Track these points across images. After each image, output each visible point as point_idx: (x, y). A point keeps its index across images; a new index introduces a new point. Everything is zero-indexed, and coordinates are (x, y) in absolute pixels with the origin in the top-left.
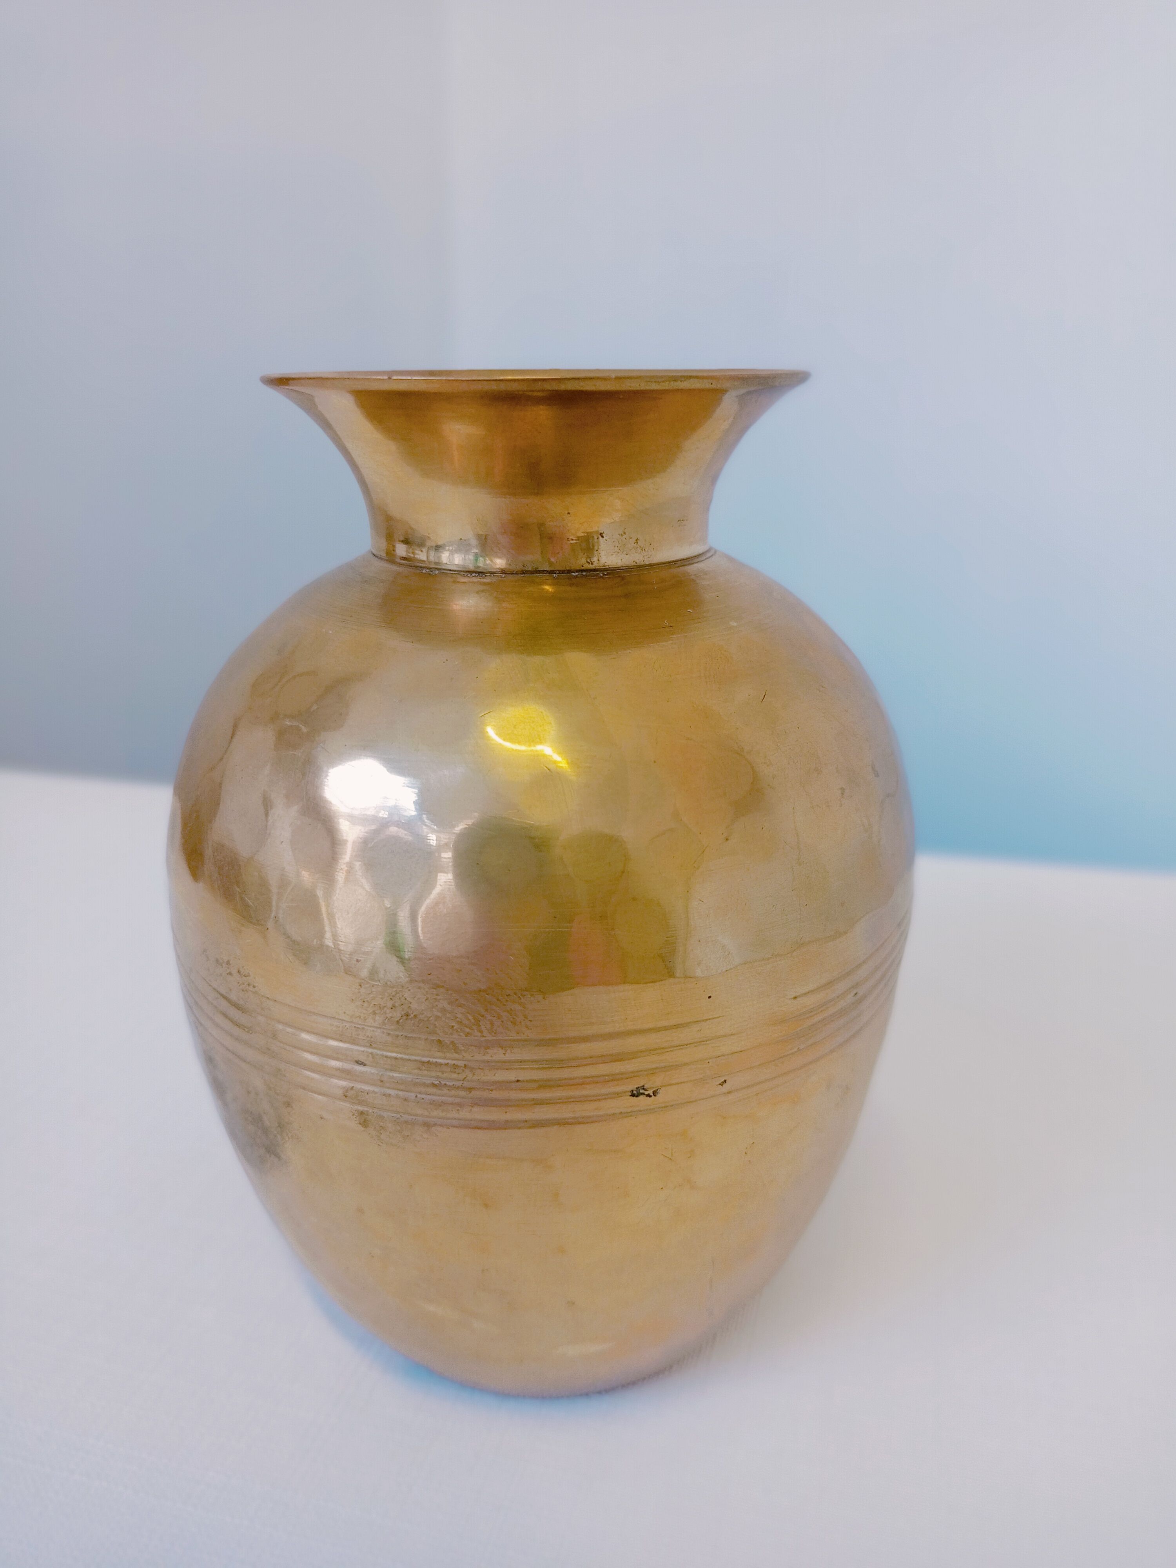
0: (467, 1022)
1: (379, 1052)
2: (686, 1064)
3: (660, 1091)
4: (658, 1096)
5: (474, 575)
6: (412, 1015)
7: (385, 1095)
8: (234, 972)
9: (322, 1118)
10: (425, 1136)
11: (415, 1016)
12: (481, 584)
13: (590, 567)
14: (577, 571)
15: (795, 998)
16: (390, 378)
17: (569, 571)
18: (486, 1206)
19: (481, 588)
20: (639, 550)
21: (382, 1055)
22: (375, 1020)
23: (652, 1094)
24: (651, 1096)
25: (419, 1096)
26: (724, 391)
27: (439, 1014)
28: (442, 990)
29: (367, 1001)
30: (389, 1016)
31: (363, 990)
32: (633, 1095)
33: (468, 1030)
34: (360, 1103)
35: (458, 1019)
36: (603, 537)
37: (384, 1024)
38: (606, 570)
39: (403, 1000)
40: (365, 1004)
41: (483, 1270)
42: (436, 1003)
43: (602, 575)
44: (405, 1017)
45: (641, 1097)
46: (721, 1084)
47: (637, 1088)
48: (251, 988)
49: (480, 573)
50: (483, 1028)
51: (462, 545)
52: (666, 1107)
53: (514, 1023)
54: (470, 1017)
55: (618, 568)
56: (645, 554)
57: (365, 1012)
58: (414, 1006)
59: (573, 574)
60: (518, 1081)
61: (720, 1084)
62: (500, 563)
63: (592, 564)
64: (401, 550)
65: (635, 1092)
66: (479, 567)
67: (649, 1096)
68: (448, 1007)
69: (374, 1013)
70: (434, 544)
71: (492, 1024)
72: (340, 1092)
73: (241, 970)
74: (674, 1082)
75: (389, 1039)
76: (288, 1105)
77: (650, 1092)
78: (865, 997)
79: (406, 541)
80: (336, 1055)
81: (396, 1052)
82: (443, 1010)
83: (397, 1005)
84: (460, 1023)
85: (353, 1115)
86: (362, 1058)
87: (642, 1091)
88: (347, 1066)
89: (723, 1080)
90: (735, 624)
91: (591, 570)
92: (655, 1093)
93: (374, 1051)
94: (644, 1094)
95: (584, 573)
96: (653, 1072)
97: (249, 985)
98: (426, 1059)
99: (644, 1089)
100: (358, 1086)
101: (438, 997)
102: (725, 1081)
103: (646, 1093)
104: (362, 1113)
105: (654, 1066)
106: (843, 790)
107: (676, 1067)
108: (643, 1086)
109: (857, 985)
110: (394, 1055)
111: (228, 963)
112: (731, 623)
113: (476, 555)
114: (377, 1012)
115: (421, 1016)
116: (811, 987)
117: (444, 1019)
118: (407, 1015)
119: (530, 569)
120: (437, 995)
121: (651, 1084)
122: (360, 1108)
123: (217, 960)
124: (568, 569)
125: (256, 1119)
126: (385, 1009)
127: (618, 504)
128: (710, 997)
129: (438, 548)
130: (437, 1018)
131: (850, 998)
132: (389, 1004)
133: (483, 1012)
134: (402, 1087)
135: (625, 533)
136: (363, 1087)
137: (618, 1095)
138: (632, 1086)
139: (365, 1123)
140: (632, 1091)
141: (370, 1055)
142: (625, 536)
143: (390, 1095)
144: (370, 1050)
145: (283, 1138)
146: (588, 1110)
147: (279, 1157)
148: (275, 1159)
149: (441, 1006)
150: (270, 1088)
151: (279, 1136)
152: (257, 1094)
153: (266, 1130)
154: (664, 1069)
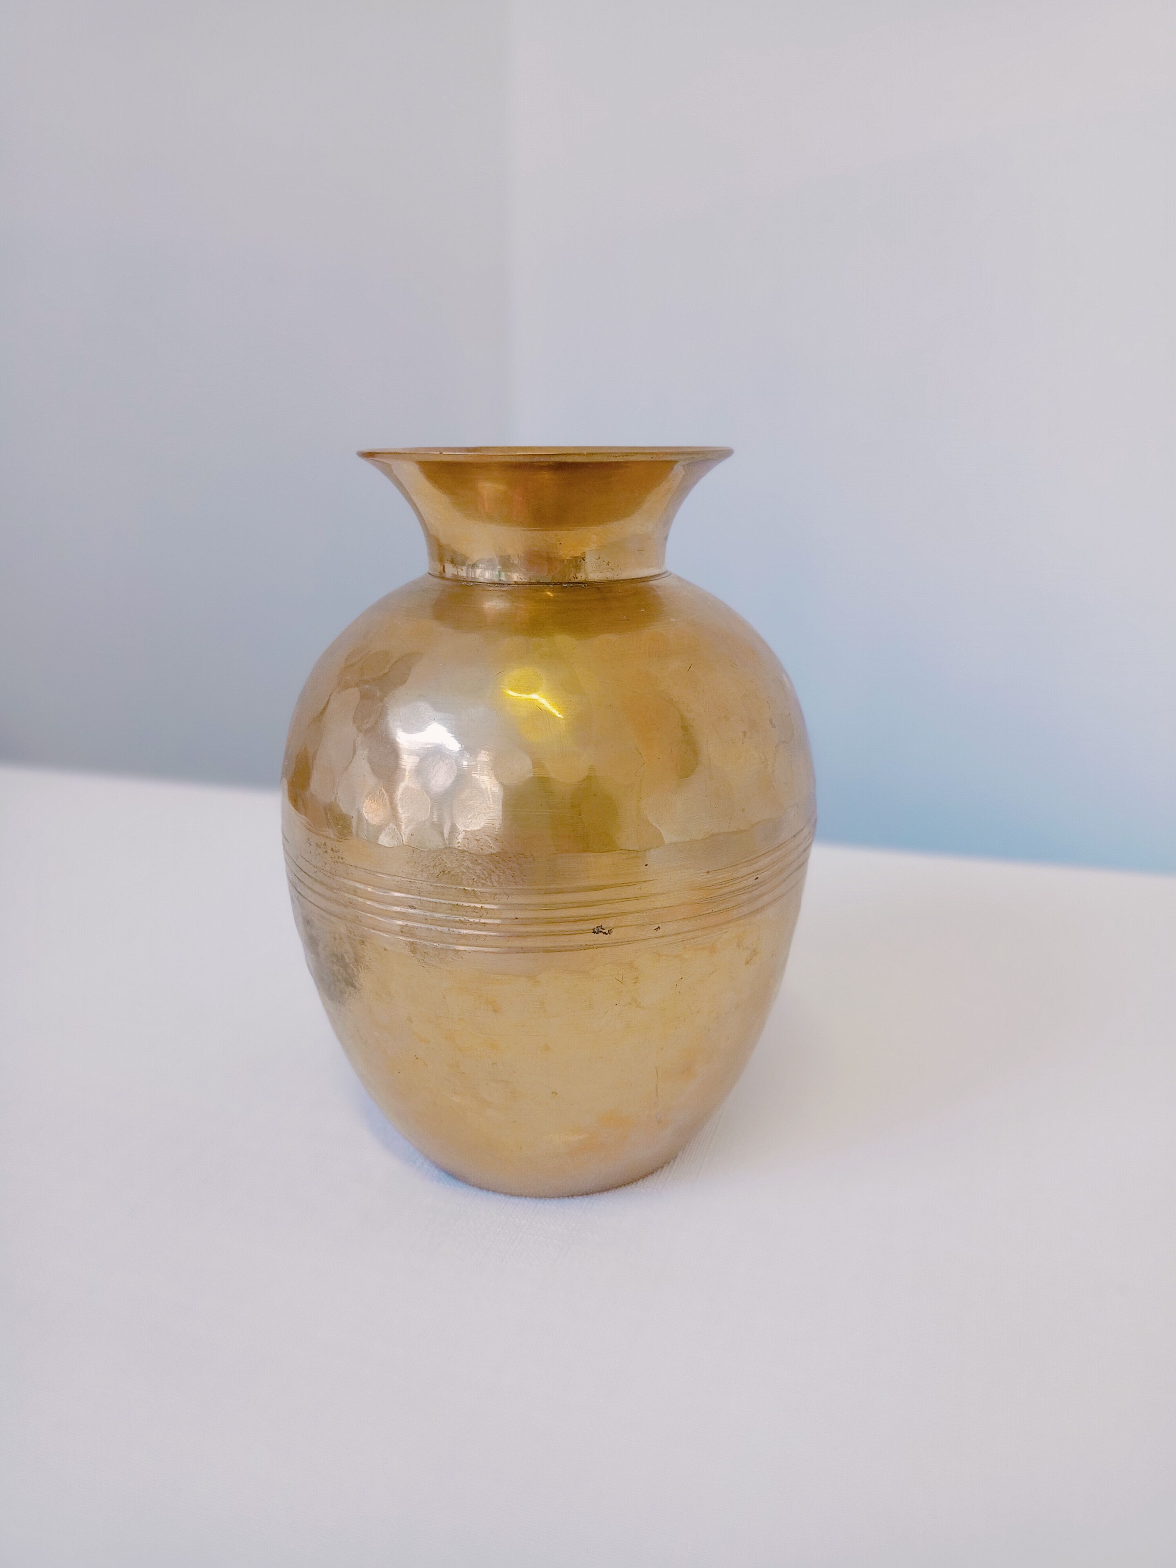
0: (483, 876)
1: (425, 899)
2: (631, 913)
3: (613, 930)
4: (612, 934)
5: (496, 585)
6: (447, 872)
7: (428, 929)
8: (329, 850)
9: (385, 949)
10: (454, 958)
11: (449, 872)
12: (501, 591)
13: (577, 580)
14: (566, 583)
15: (709, 873)
16: (441, 453)
17: (561, 583)
18: (495, 1011)
19: (500, 594)
20: (610, 570)
21: (427, 901)
22: (422, 876)
23: (607, 932)
24: (607, 934)
25: (451, 929)
26: (676, 462)
27: (465, 870)
28: (467, 854)
29: (418, 863)
30: (432, 872)
31: (414, 855)
32: (594, 932)
33: (483, 882)
34: (413, 936)
35: (477, 874)
36: (584, 560)
37: (428, 878)
38: (587, 583)
39: (441, 860)
40: (416, 865)
41: (493, 1064)
42: (463, 863)
43: (583, 586)
44: (442, 873)
45: (600, 934)
47: (597, 927)
48: (341, 860)
49: (501, 584)
51: (490, 565)
52: (617, 944)
53: (514, 877)
54: (485, 872)
55: (595, 582)
56: (614, 573)
57: (416, 870)
58: (448, 865)
59: (564, 585)
60: (516, 918)
61: (655, 929)
62: (516, 577)
63: (577, 578)
64: (450, 570)
65: (595, 930)
66: (500, 580)
67: (605, 933)
68: (471, 865)
69: (422, 871)
70: (471, 563)
71: (499, 877)
72: (398, 929)
73: (334, 848)
74: (623, 925)
75: (432, 889)
76: (363, 942)
77: (606, 931)
78: (764, 882)
79: (453, 562)
80: (398, 902)
81: (437, 898)
82: (468, 868)
83: (437, 864)
84: (478, 876)
85: (407, 945)
86: (413, 904)
87: (601, 930)
88: (405, 910)
89: (657, 927)
90: (674, 620)
91: (576, 583)
92: (609, 932)
93: (421, 898)
94: (602, 932)
95: (571, 585)
96: (607, 916)
97: (339, 858)
98: (455, 903)
99: (601, 928)
100: (410, 924)
101: (464, 859)
102: (659, 927)
103: (604, 931)
104: (413, 943)
105: (609, 912)
106: (745, 733)
107: (624, 914)
108: (601, 926)
109: (757, 872)
110: (435, 900)
111: (325, 844)
112: (671, 619)
113: (499, 572)
114: (424, 870)
115: (453, 872)
116: (720, 867)
117: (468, 874)
118: (444, 872)
119: (534, 581)
120: (464, 857)
121: (607, 924)
122: (412, 940)
123: (317, 844)
124: (560, 581)
125: (339, 959)
126: (429, 868)
127: (594, 537)
128: (646, 865)
129: (474, 566)
130: (463, 873)
131: (752, 881)
132: (432, 864)
133: (494, 869)
134: (440, 923)
135: (599, 558)
136: (413, 925)
137: (583, 932)
138: (593, 925)
139: (414, 951)
140: (594, 929)
141: (419, 901)
142: (600, 560)
143: (431, 929)
144: (419, 897)
145: (358, 970)
146: (564, 941)
147: (354, 987)
148: (351, 989)
149: (466, 865)
150: (350, 932)
151: (355, 969)
152: (341, 939)
153: (345, 966)
154: (616, 915)
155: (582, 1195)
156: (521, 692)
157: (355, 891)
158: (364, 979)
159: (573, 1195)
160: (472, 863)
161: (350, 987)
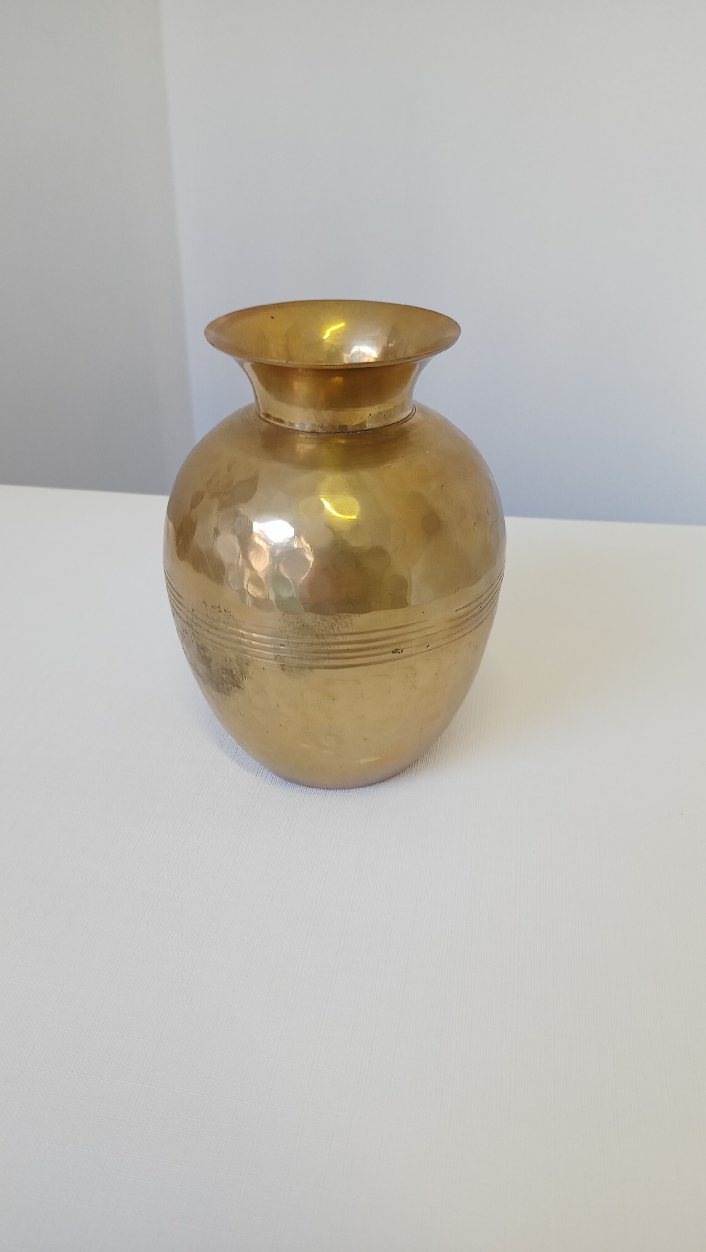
0: (328, 627)
1: (291, 640)
2: (414, 639)
3: (404, 651)
4: (403, 652)
6: (305, 626)
7: (293, 657)
8: (223, 611)
9: (262, 668)
10: (310, 672)
11: (307, 626)
15: (456, 611)
18: (333, 700)
20: (385, 419)
21: (292, 642)
22: (289, 628)
25: (307, 657)
27: (317, 624)
29: (287, 621)
30: (296, 626)
31: (284, 616)
32: (393, 652)
33: (328, 630)
34: (282, 661)
37: (293, 629)
39: (302, 619)
40: (285, 622)
41: (330, 727)
43: (370, 432)
44: (302, 626)
45: (397, 653)
46: (428, 647)
47: (395, 650)
48: (232, 617)
50: (334, 628)
52: (405, 657)
53: (347, 627)
54: (329, 625)
55: (378, 428)
56: (388, 420)
57: (285, 625)
58: (307, 622)
60: (348, 649)
63: (365, 429)
67: (399, 652)
68: (321, 622)
69: (289, 625)
71: (338, 627)
72: (273, 658)
73: (226, 610)
74: (409, 646)
75: (296, 635)
76: (247, 664)
77: (400, 651)
78: (484, 608)
80: (272, 642)
81: (299, 640)
82: (319, 623)
84: (325, 627)
85: (279, 666)
86: (283, 643)
87: (397, 651)
88: (277, 647)
92: (402, 651)
93: (289, 640)
95: (363, 432)
96: (401, 643)
97: (230, 616)
98: (311, 642)
100: (281, 654)
101: (317, 618)
102: (429, 645)
104: (283, 665)
105: (402, 640)
106: (475, 523)
107: (411, 640)
108: (397, 649)
109: (481, 604)
110: (297, 641)
111: (219, 607)
114: (291, 625)
115: (309, 625)
116: (462, 606)
121: (400, 647)
122: (282, 663)
123: (212, 606)
124: (356, 431)
125: (228, 672)
126: (294, 623)
128: (423, 612)
129: (293, 424)
130: (315, 626)
131: (478, 609)
132: (296, 621)
133: (334, 622)
134: (300, 654)
135: (379, 417)
136: (283, 655)
137: (386, 653)
138: (393, 649)
139: (284, 669)
141: (287, 642)
143: (295, 657)
144: (287, 640)
145: (243, 678)
146: (375, 659)
147: (239, 687)
148: (237, 689)
149: (317, 621)
150: (238, 658)
151: (241, 679)
152: (230, 661)
153: (233, 676)
154: (405, 642)
155: (369, 785)
156: (345, 514)
157: (243, 636)
158: (247, 683)
159: (364, 786)
160: (322, 620)
161: (235, 687)
